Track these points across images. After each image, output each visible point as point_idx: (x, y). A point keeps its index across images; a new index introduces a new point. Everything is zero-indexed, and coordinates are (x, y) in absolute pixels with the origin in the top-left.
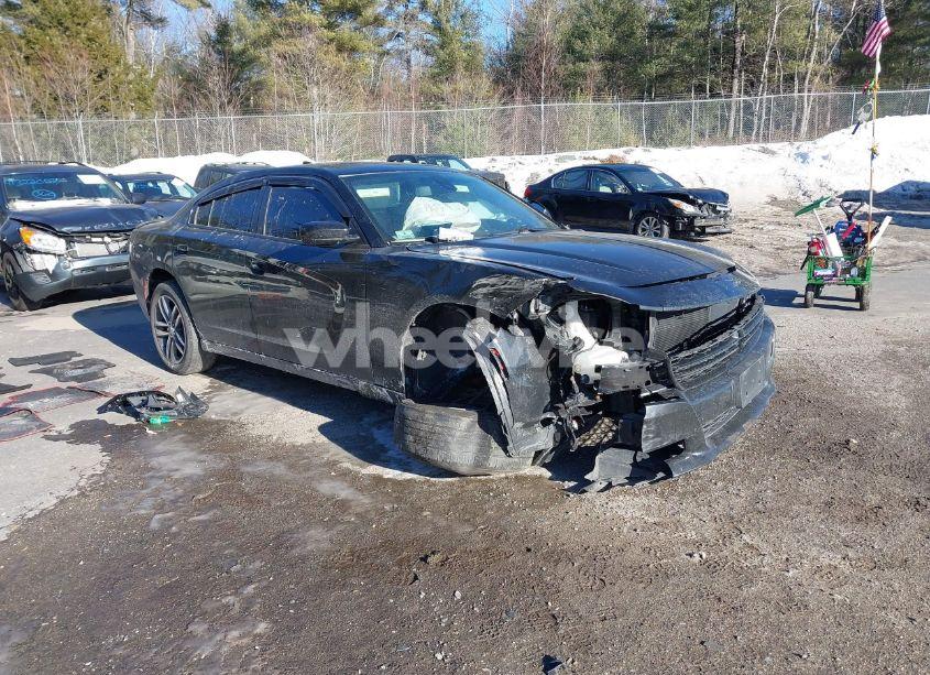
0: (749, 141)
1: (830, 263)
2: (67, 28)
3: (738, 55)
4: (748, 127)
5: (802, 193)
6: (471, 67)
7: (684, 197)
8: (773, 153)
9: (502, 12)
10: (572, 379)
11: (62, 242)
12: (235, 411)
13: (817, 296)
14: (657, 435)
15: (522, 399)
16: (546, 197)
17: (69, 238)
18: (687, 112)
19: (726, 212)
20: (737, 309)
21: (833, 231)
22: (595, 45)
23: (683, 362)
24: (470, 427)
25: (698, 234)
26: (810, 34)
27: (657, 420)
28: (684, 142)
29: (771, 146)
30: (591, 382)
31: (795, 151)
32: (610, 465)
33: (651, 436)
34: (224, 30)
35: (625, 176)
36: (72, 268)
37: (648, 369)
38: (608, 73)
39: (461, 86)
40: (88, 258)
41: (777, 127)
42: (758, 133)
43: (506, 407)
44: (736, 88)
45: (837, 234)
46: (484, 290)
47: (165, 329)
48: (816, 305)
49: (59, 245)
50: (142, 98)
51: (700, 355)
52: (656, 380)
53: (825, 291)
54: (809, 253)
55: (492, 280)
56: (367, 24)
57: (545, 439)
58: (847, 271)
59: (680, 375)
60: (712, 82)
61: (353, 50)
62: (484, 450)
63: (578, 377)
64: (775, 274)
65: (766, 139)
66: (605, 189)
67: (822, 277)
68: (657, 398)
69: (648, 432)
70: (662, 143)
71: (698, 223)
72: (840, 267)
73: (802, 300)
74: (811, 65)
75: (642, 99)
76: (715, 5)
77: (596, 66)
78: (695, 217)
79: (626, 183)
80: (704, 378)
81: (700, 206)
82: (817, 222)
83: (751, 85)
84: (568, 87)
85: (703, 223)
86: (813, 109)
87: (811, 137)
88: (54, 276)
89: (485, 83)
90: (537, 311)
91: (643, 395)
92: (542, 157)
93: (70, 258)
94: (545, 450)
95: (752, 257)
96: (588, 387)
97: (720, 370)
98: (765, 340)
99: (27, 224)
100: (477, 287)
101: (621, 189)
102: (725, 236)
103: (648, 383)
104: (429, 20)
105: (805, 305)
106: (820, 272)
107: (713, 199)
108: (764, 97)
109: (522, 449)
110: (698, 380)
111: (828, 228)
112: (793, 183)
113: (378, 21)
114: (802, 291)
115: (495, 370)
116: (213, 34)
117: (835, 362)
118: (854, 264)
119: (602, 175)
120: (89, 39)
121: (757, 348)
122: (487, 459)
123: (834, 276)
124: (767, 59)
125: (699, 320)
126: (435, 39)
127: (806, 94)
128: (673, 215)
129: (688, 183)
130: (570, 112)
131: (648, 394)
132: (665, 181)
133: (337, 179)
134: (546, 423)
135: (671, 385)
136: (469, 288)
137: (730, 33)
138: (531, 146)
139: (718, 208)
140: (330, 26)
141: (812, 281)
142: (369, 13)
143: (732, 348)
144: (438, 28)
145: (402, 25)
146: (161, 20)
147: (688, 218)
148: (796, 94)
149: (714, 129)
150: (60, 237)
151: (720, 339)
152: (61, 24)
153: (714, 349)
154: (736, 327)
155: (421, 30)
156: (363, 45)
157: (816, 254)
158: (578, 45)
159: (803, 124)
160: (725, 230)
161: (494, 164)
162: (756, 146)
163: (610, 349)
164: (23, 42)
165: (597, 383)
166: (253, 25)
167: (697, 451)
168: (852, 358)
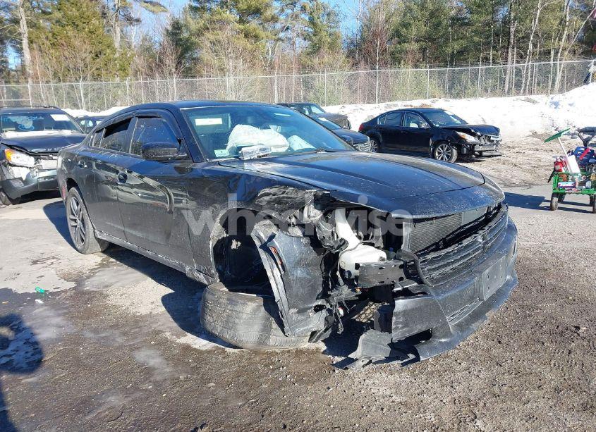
0: (518, 94)
1: (570, 177)
2: (78, 26)
3: (512, 37)
4: (518, 85)
5: (554, 128)
6: (332, 46)
7: (468, 130)
8: (534, 102)
9: (354, 11)
10: (338, 273)
11: (32, 159)
12: (107, 284)
13: (561, 201)
14: (406, 325)
15: (297, 289)
16: (373, 130)
17: (37, 157)
18: (475, 74)
19: (498, 141)
20: (486, 215)
21: (572, 154)
22: (414, 31)
23: (431, 262)
24: (255, 311)
25: (477, 156)
26: (562, 22)
27: (405, 313)
28: (474, 95)
29: (533, 97)
30: (353, 277)
31: (550, 100)
32: (371, 345)
33: (400, 326)
34: (177, 26)
35: (428, 117)
36: (38, 177)
37: (401, 267)
38: (423, 50)
39: (326, 60)
40: (49, 170)
41: (539, 85)
42: (525, 89)
43: (283, 296)
44: (510, 59)
45: (576, 155)
46: (267, 198)
47: (75, 221)
48: (560, 208)
49: (30, 161)
50: (123, 69)
51: (446, 256)
52: (409, 276)
53: (567, 198)
54: (555, 170)
55: (273, 190)
56: (267, 20)
57: (317, 322)
58: (583, 184)
59: (429, 273)
60: (493, 55)
61: (256, 37)
62: (266, 329)
63: (342, 271)
64: (530, 185)
65: (531, 93)
66: (413, 125)
67: (564, 188)
68: (406, 293)
69: (397, 323)
70: (458, 96)
71: (478, 148)
72: (577, 181)
73: (549, 204)
74: (562, 43)
75: (446, 67)
76: (497, 4)
77: (415, 46)
78: (475, 145)
79: (428, 121)
80: (451, 275)
81: (479, 137)
82: (562, 147)
83: (521, 57)
84: (396, 60)
85: (481, 148)
86: (563, 72)
87: (561, 91)
88: (26, 182)
89: (342, 57)
90: (309, 216)
91: (395, 290)
92: (376, 105)
93: (37, 170)
94: (319, 331)
95: (515, 173)
96: (351, 282)
97: (465, 268)
98: (508, 241)
99: (11, 147)
100: (262, 196)
101: (424, 125)
102: (498, 158)
103: (401, 279)
104: (307, 18)
105: (551, 208)
106: (562, 184)
107: (488, 132)
108: (529, 64)
109: (298, 330)
110: (445, 276)
111: (569, 152)
112: (548, 122)
113: (274, 19)
114: (548, 197)
115: (274, 264)
116: (170, 28)
117: (572, 255)
118: (588, 179)
119: (412, 116)
120: (91, 32)
121: (501, 248)
122: (268, 338)
123: (574, 187)
124: (531, 39)
125: (452, 224)
126: (310, 30)
127: (558, 62)
128: (459, 143)
129: (472, 121)
130: (396, 76)
131: (400, 289)
132: (455, 120)
133: (178, 110)
134: (318, 309)
135: (420, 282)
136: (256, 196)
137: (506, 22)
138: (370, 98)
139: (492, 139)
140: (241, 21)
141: (557, 191)
142: (268, 13)
143: (477, 249)
144: (312, 22)
145: (290, 21)
146: (138, 20)
147: (470, 145)
148: (552, 62)
149: (494, 87)
150: (31, 155)
151: (465, 242)
152: (74, 23)
153: (459, 251)
154: (481, 232)
155: (301, 25)
156: (262, 34)
157: (560, 170)
158: (403, 31)
159: (556, 83)
160: (497, 154)
161: (343, 110)
162: (523, 97)
163: (372, 248)
164: (50, 35)
165: (357, 278)
166: (194, 24)
167: (444, 337)
168: (586, 251)
